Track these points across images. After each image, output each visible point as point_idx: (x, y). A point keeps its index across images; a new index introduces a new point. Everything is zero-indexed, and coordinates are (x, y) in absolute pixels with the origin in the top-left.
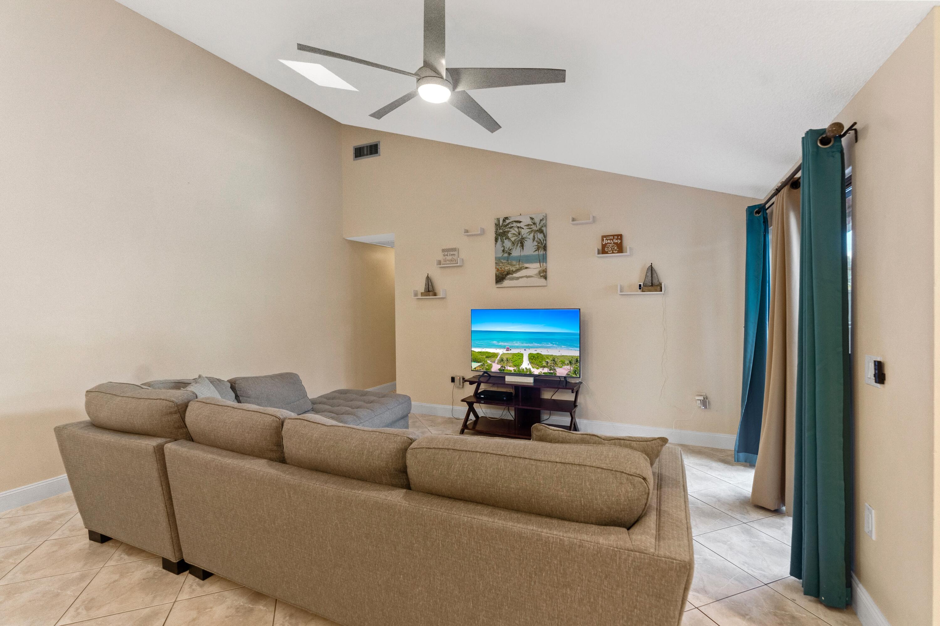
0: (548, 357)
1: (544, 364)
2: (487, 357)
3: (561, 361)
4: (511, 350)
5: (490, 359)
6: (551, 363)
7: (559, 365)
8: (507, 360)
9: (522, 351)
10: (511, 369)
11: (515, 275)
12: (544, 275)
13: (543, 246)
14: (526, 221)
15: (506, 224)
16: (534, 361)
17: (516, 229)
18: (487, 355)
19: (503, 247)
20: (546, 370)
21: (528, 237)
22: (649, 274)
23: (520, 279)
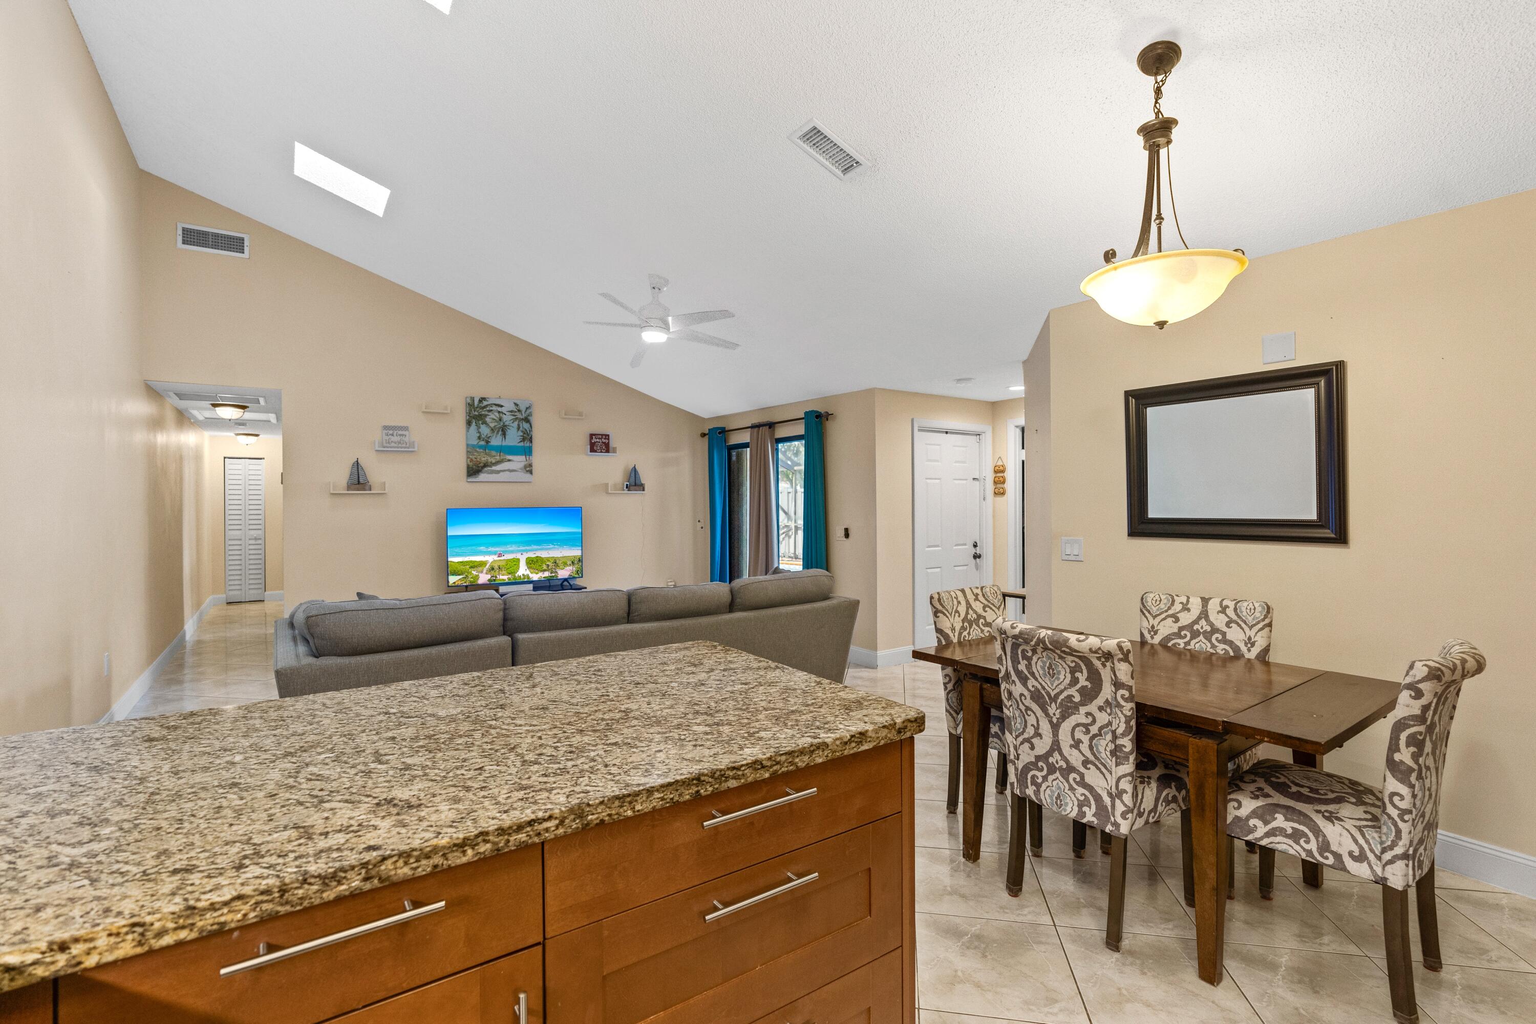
0: (548, 559)
1: (545, 567)
2: (471, 567)
3: (563, 562)
4: (504, 556)
5: (475, 569)
6: (552, 566)
7: (561, 567)
8: (499, 568)
9: (519, 556)
10: (504, 577)
11: (494, 468)
12: (529, 469)
13: (527, 437)
14: (508, 406)
15: (483, 405)
16: (532, 565)
17: (497, 414)
18: (471, 564)
19: (479, 432)
20: (547, 574)
21: (512, 425)
22: (633, 475)
23: (501, 473)
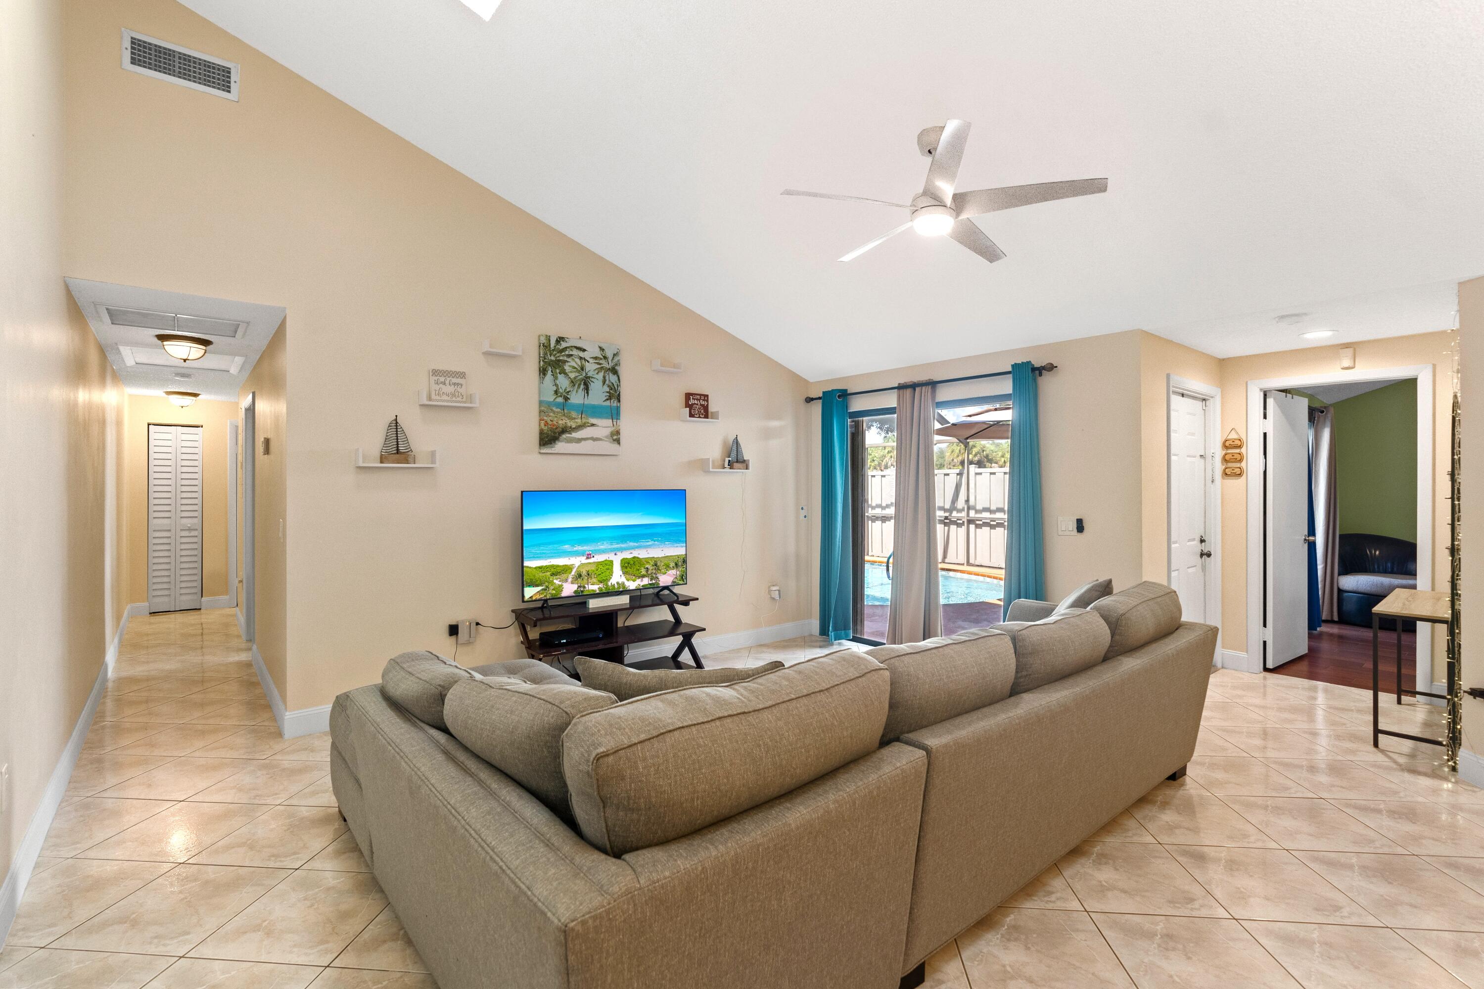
0: (647, 560)
1: (643, 572)
2: (553, 575)
3: (665, 565)
4: (593, 557)
5: (558, 576)
6: (652, 570)
7: (663, 571)
8: (588, 574)
9: (611, 557)
10: (595, 588)
11: (574, 435)
12: (616, 437)
13: (614, 394)
14: (592, 351)
15: (561, 348)
16: (629, 569)
17: (578, 361)
18: (552, 570)
19: (556, 385)
20: (646, 581)
21: (596, 376)
22: (735, 448)
23: (583, 442)
